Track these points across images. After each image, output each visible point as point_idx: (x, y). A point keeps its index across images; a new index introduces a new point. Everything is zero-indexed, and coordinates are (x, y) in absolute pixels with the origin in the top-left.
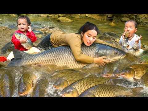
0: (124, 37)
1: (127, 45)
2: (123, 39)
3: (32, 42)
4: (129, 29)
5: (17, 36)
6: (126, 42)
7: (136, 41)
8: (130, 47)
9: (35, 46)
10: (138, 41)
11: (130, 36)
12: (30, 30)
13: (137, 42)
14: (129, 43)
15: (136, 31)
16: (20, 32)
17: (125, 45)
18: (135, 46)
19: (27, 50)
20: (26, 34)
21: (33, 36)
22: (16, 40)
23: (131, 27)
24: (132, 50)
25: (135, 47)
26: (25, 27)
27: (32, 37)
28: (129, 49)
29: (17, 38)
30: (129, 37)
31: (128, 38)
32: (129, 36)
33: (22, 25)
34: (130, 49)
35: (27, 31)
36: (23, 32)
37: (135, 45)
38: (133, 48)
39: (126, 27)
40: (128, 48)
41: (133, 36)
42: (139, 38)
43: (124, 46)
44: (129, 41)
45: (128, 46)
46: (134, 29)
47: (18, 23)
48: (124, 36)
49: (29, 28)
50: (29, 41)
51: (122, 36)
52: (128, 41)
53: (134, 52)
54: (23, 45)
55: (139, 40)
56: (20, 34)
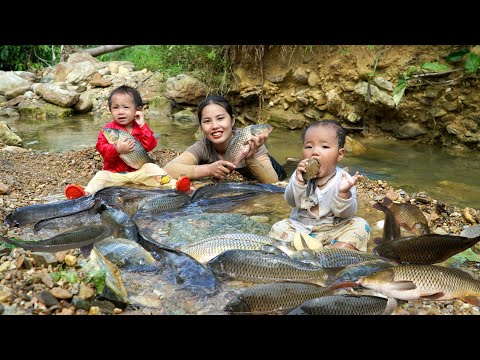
0: (300, 176)
1: (312, 204)
2: (297, 183)
3: (146, 150)
4: (318, 149)
5: (110, 136)
6: (308, 195)
7: (340, 192)
8: (322, 211)
9: (153, 161)
10: (347, 192)
11: (321, 175)
12: (141, 122)
13: (343, 195)
14: (320, 197)
15: (341, 157)
16: (117, 126)
17: (305, 205)
18: (339, 208)
19: (134, 170)
20: (131, 131)
21: (149, 135)
22: (106, 145)
23: (325, 144)
24: (329, 221)
25: (338, 212)
26: (128, 113)
27: (146, 138)
28: (318, 218)
29: (111, 142)
30: (318, 179)
31: (313, 181)
32: (318, 173)
33: (121, 110)
34: (323, 217)
35: (133, 124)
36: (124, 126)
37: (340, 204)
38: (331, 213)
39: (310, 145)
40: (314, 214)
41: (330, 174)
42: (352, 179)
43: (303, 206)
44: (317, 189)
45: (315, 207)
46: (333, 150)
47: (113, 105)
48: (303, 173)
49: (138, 116)
50: (138, 147)
51: (294, 174)
52: (314, 189)
53: (334, 227)
54: (124, 157)
55: (351, 186)
56: (117, 130)
